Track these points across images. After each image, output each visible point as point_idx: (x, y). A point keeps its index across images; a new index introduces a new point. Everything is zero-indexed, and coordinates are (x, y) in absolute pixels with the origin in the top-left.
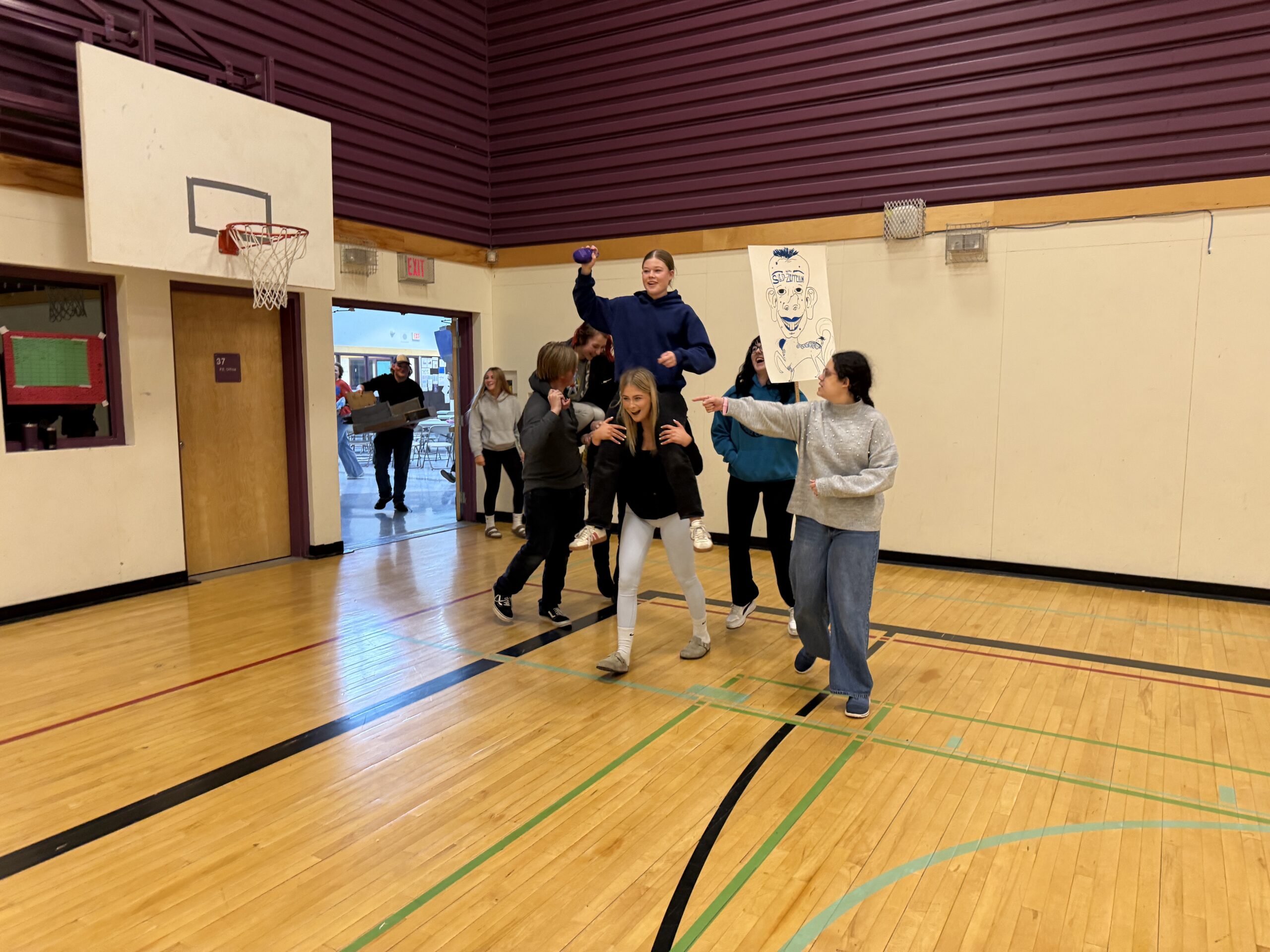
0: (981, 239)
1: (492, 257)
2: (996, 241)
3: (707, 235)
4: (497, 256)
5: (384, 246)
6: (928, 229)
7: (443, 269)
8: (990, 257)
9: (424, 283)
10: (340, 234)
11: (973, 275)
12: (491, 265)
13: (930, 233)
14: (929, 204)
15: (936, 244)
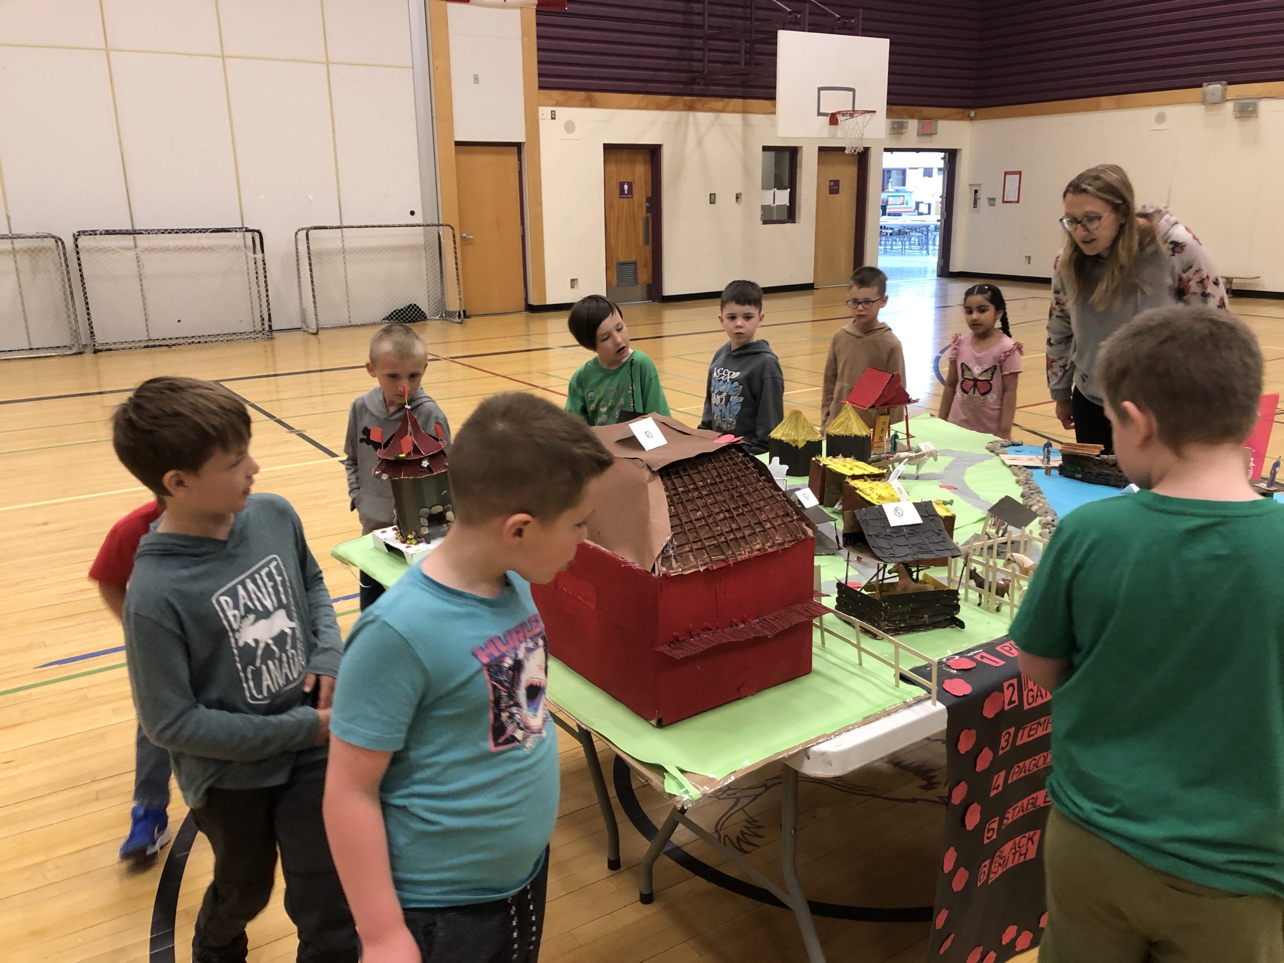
0: (1255, 106)
1: (972, 114)
2: (1265, 106)
3: (1104, 100)
4: (975, 114)
5: (912, 117)
6: (1228, 98)
7: (942, 125)
8: (1260, 115)
9: (931, 135)
10: (889, 114)
11: (1250, 124)
12: (971, 119)
13: (1228, 100)
14: (1229, 84)
15: (1230, 106)
